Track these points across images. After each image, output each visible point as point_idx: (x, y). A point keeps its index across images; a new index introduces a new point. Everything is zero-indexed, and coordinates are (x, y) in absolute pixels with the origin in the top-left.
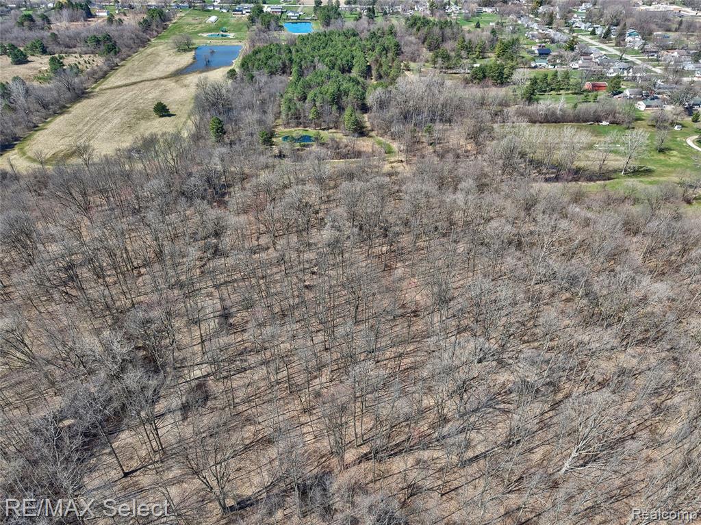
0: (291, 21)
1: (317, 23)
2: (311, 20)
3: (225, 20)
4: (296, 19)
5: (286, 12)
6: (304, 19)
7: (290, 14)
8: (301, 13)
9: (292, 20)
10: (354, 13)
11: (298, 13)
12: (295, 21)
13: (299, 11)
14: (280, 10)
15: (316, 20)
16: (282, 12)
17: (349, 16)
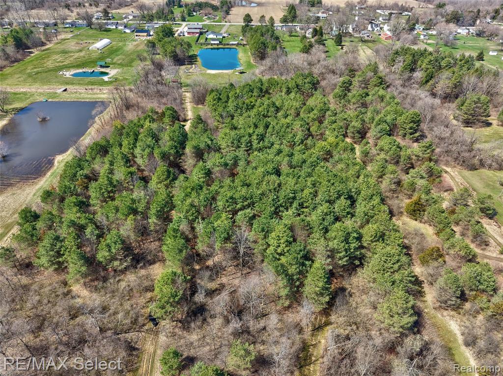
0: (210, 46)
1: (245, 51)
2: (238, 44)
3: (121, 44)
4: (218, 44)
5: (205, 32)
6: (228, 44)
7: (211, 36)
8: (225, 35)
9: (212, 44)
10: (293, 34)
11: (221, 34)
12: (215, 46)
13: (223, 31)
14: (198, 31)
15: (244, 45)
16: (201, 33)
17: (288, 38)
